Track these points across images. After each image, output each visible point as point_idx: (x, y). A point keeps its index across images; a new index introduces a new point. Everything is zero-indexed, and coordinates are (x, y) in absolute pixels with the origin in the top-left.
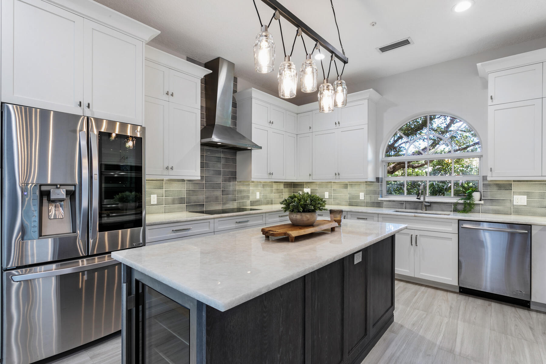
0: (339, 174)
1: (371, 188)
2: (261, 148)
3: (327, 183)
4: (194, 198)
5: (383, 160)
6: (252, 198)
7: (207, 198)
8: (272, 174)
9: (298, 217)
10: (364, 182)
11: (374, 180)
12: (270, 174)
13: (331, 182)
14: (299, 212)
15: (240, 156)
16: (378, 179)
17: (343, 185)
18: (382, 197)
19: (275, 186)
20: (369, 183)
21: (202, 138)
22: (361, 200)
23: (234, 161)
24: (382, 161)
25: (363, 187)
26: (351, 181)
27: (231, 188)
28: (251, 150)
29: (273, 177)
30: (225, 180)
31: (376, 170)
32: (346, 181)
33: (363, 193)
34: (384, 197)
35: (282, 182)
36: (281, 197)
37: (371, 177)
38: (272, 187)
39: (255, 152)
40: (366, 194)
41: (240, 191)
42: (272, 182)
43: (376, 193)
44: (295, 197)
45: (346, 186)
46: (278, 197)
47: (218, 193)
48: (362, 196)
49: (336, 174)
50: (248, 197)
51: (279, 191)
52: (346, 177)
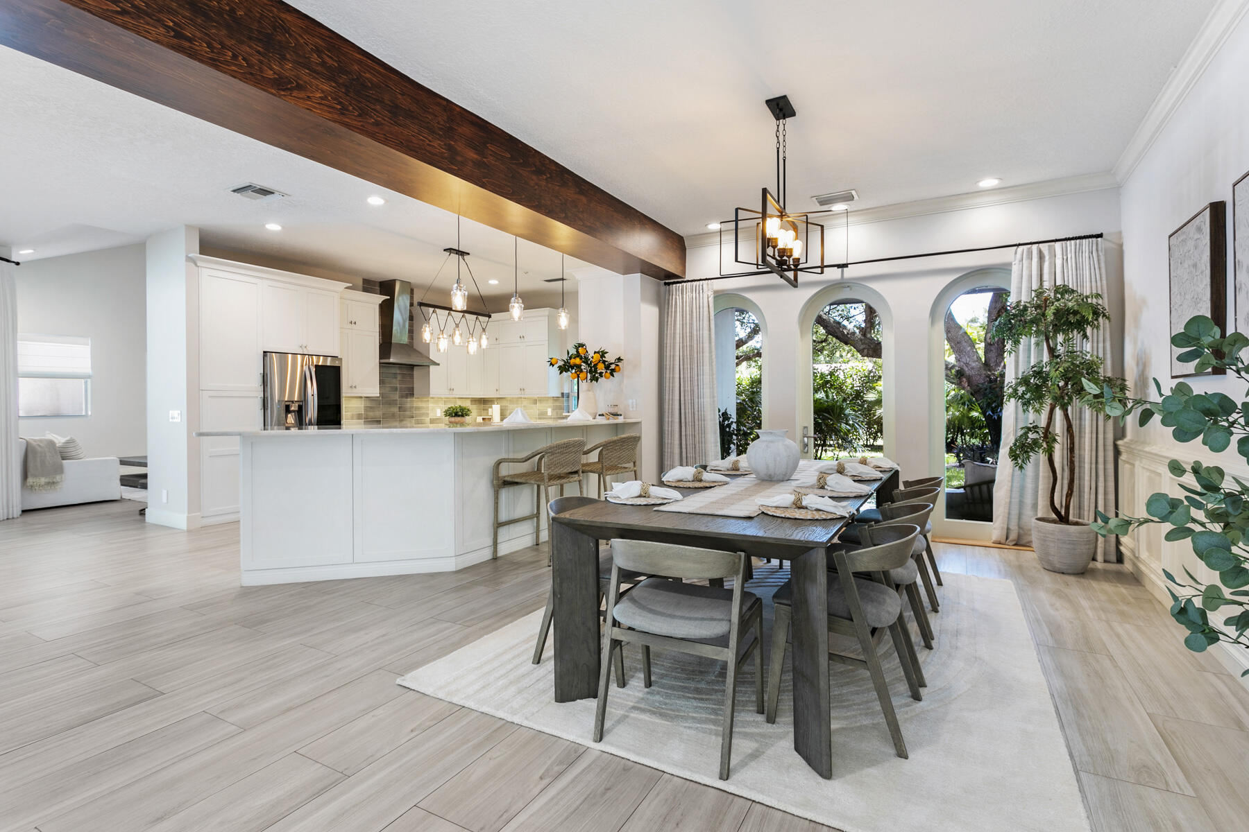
0: (524, 390)
1: (558, 404)
2: (439, 364)
4: (371, 414)
6: (431, 416)
7: (383, 414)
8: (454, 390)
9: (453, 419)
10: (551, 398)
11: (560, 395)
12: (451, 389)
13: (521, 398)
14: (452, 416)
15: (416, 372)
16: (563, 394)
17: (531, 401)
20: (555, 399)
21: (380, 359)
23: (412, 376)
25: (550, 403)
26: (540, 396)
27: (408, 405)
28: (429, 366)
29: (454, 392)
30: (402, 397)
31: (561, 385)
32: (536, 397)
33: (550, 408)
35: (469, 398)
39: (432, 368)
40: (554, 409)
41: (418, 408)
42: (455, 398)
43: (561, 408)
45: (535, 401)
47: (395, 410)
48: (549, 413)
49: (521, 390)
50: (428, 414)
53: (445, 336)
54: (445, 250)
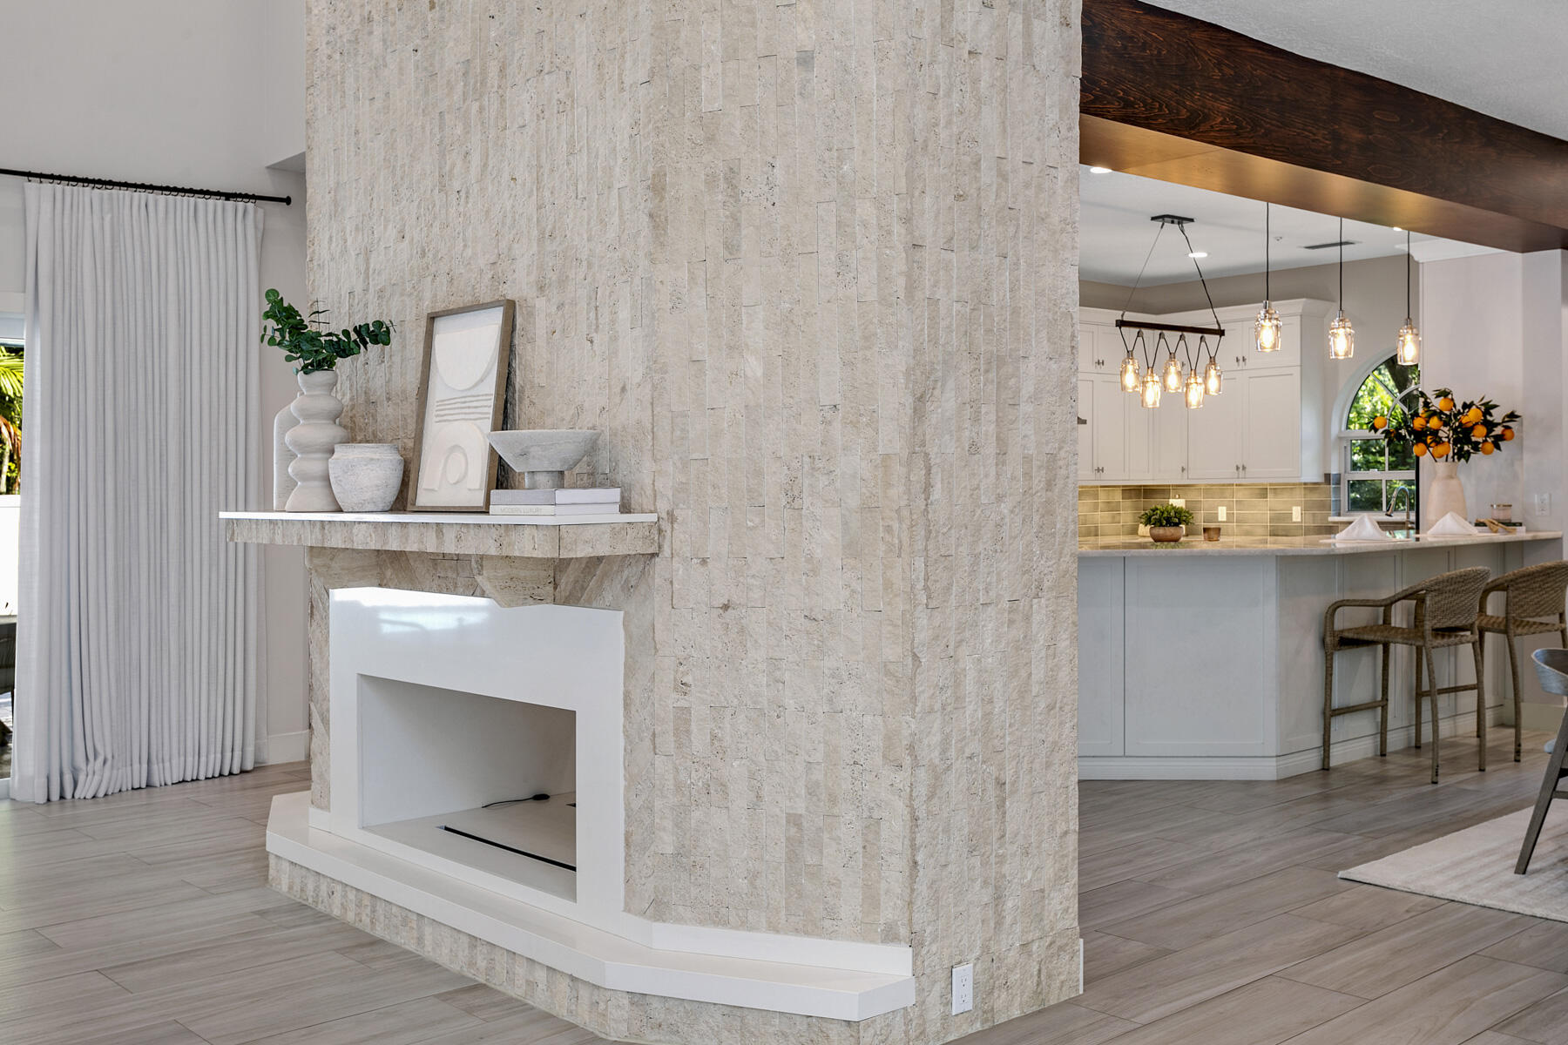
0: (1244, 468)
1: (1315, 497)
3: (1224, 485)
5: (1342, 435)
8: (1103, 470)
10: (1300, 484)
11: (1322, 479)
12: (1098, 470)
13: (1231, 485)
16: (1327, 477)
17: (1257, 491)
18: (1339, 515)
19: (1103, 497)
20: (1311, 487)
22: (1295, 522)
24: (1340, 439)
25: (1299, 495)
26: (1274, 480)
29: (1103, 475)
31: (1324, 457)
32: (1263, 482)
33: (1299, 508)
34: (1344, 516)
35: (1119, 486)
36: (1117, 520)
37: (1312, 475)
38: (1096, 496)
40: (1307, 507)
42: (1097, 487)
43: (1323, 506)
44: (1157, 509)
45: (1263, 492)
46: (1110, 520)
48: (1297, 514)
49: (1238, 468)
51: (1112, 507)
52: (1261, 473)
53: (1156, 378)
54: (1153, 219)
